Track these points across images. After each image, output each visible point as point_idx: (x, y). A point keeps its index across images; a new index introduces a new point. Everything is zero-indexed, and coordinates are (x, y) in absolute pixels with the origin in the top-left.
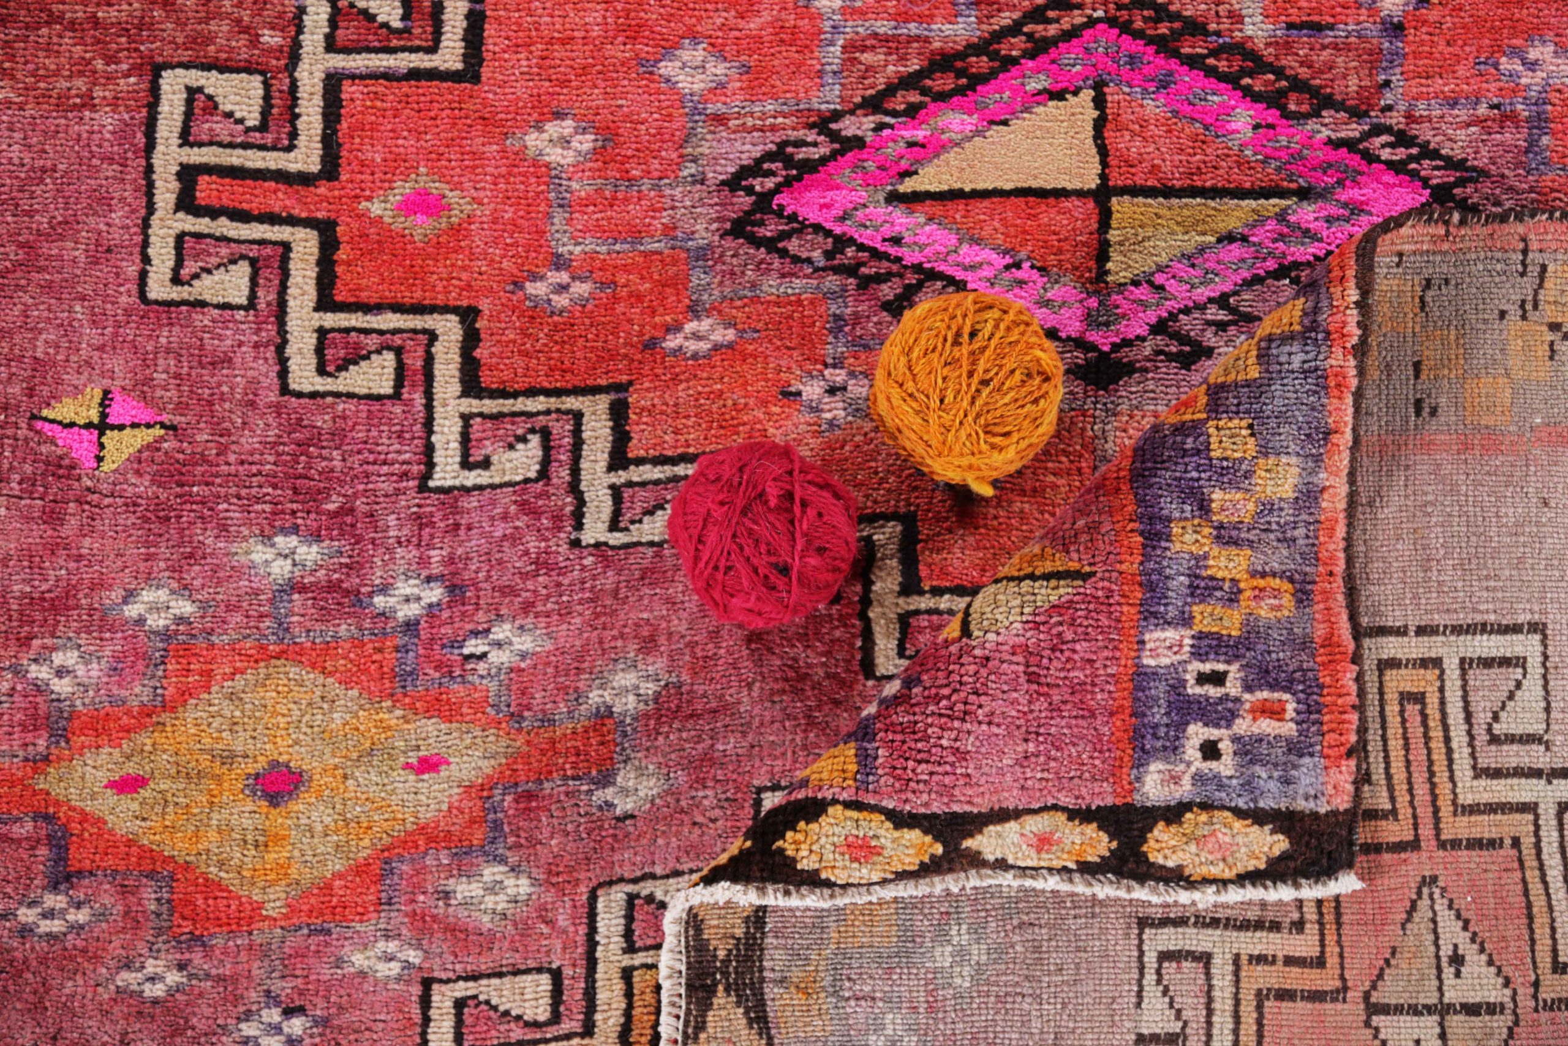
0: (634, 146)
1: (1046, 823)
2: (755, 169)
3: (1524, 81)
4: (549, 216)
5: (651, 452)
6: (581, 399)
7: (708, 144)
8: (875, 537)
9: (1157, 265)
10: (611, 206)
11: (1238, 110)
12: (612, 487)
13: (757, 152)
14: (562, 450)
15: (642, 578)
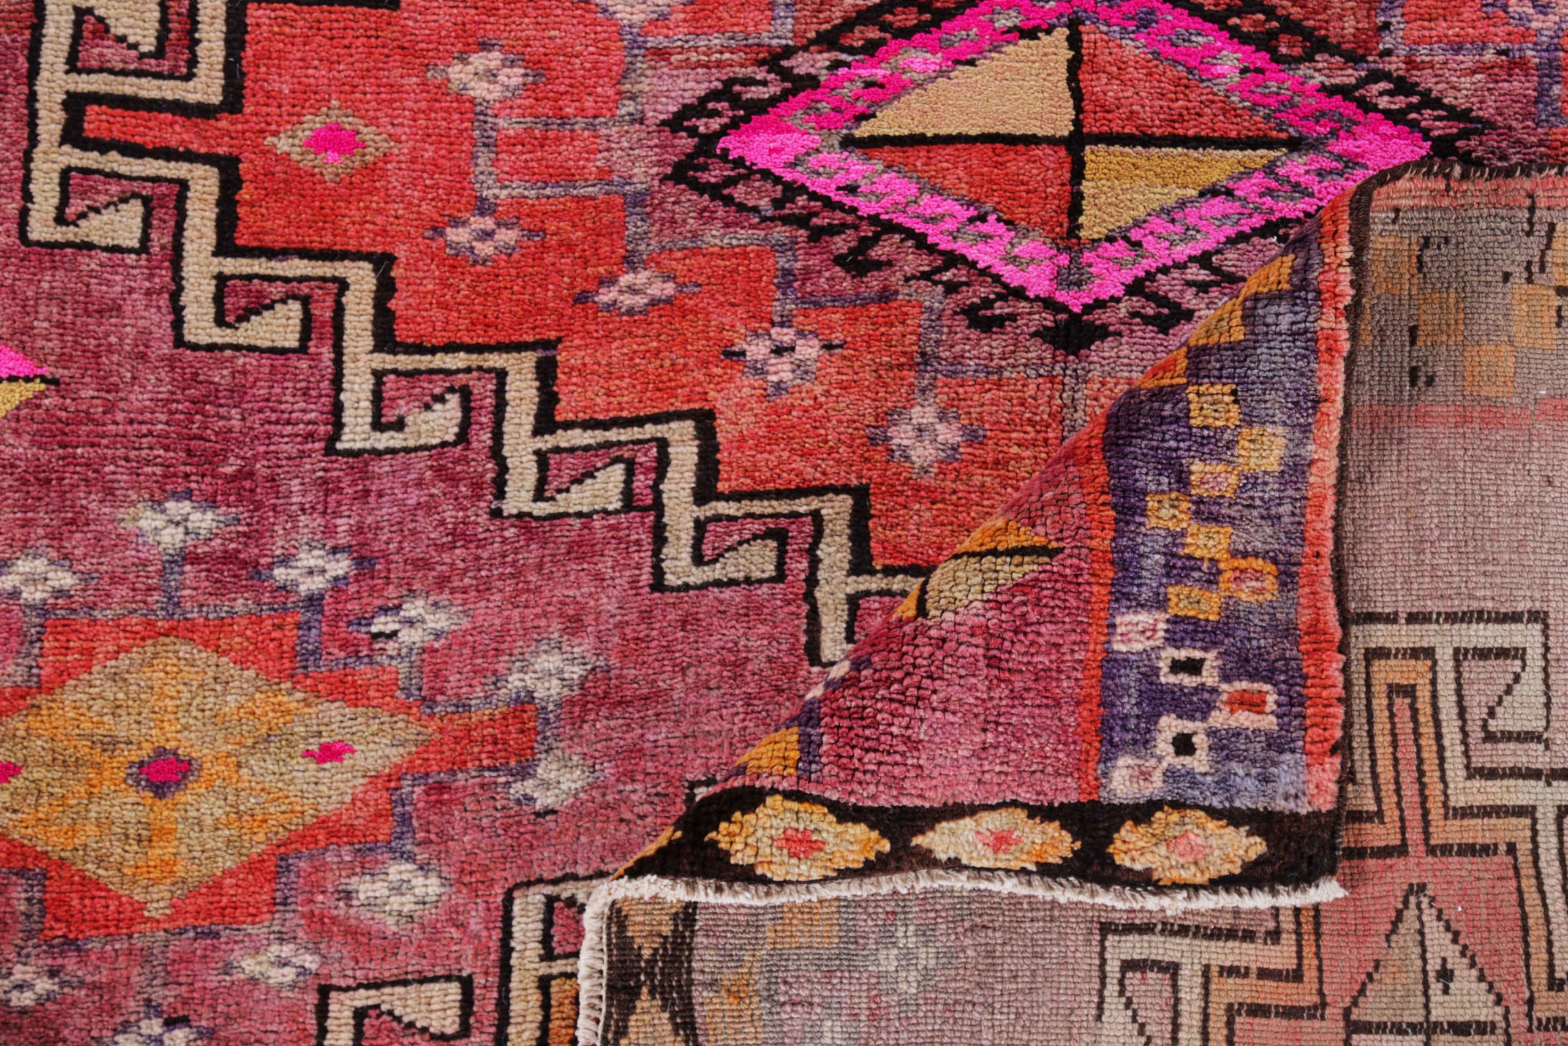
0: (567, 81)
1: (1004, 820)
2: (699, 108)
3: (1534, 25)
4: (473, 156)
5: (581, 415)
6: (504, 356)
7: (648, 81)
8: (823, 512)
9: (1135, 220)
10: (542, 146)
11: (1225, 53)
12: (537, 452)
13: (701, 90)
14: (483, 412)
15: (568, 553)
